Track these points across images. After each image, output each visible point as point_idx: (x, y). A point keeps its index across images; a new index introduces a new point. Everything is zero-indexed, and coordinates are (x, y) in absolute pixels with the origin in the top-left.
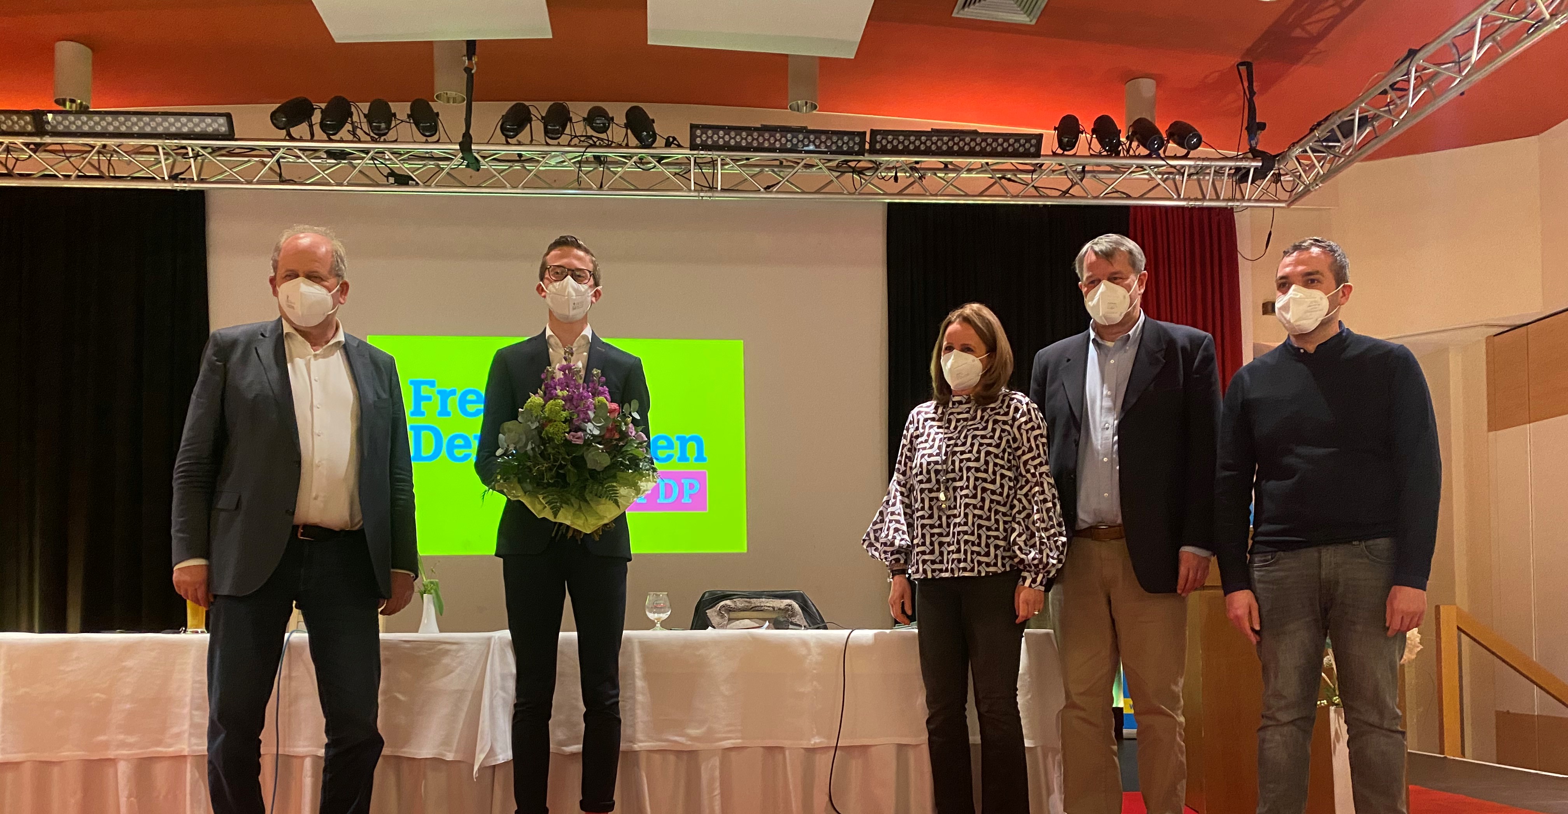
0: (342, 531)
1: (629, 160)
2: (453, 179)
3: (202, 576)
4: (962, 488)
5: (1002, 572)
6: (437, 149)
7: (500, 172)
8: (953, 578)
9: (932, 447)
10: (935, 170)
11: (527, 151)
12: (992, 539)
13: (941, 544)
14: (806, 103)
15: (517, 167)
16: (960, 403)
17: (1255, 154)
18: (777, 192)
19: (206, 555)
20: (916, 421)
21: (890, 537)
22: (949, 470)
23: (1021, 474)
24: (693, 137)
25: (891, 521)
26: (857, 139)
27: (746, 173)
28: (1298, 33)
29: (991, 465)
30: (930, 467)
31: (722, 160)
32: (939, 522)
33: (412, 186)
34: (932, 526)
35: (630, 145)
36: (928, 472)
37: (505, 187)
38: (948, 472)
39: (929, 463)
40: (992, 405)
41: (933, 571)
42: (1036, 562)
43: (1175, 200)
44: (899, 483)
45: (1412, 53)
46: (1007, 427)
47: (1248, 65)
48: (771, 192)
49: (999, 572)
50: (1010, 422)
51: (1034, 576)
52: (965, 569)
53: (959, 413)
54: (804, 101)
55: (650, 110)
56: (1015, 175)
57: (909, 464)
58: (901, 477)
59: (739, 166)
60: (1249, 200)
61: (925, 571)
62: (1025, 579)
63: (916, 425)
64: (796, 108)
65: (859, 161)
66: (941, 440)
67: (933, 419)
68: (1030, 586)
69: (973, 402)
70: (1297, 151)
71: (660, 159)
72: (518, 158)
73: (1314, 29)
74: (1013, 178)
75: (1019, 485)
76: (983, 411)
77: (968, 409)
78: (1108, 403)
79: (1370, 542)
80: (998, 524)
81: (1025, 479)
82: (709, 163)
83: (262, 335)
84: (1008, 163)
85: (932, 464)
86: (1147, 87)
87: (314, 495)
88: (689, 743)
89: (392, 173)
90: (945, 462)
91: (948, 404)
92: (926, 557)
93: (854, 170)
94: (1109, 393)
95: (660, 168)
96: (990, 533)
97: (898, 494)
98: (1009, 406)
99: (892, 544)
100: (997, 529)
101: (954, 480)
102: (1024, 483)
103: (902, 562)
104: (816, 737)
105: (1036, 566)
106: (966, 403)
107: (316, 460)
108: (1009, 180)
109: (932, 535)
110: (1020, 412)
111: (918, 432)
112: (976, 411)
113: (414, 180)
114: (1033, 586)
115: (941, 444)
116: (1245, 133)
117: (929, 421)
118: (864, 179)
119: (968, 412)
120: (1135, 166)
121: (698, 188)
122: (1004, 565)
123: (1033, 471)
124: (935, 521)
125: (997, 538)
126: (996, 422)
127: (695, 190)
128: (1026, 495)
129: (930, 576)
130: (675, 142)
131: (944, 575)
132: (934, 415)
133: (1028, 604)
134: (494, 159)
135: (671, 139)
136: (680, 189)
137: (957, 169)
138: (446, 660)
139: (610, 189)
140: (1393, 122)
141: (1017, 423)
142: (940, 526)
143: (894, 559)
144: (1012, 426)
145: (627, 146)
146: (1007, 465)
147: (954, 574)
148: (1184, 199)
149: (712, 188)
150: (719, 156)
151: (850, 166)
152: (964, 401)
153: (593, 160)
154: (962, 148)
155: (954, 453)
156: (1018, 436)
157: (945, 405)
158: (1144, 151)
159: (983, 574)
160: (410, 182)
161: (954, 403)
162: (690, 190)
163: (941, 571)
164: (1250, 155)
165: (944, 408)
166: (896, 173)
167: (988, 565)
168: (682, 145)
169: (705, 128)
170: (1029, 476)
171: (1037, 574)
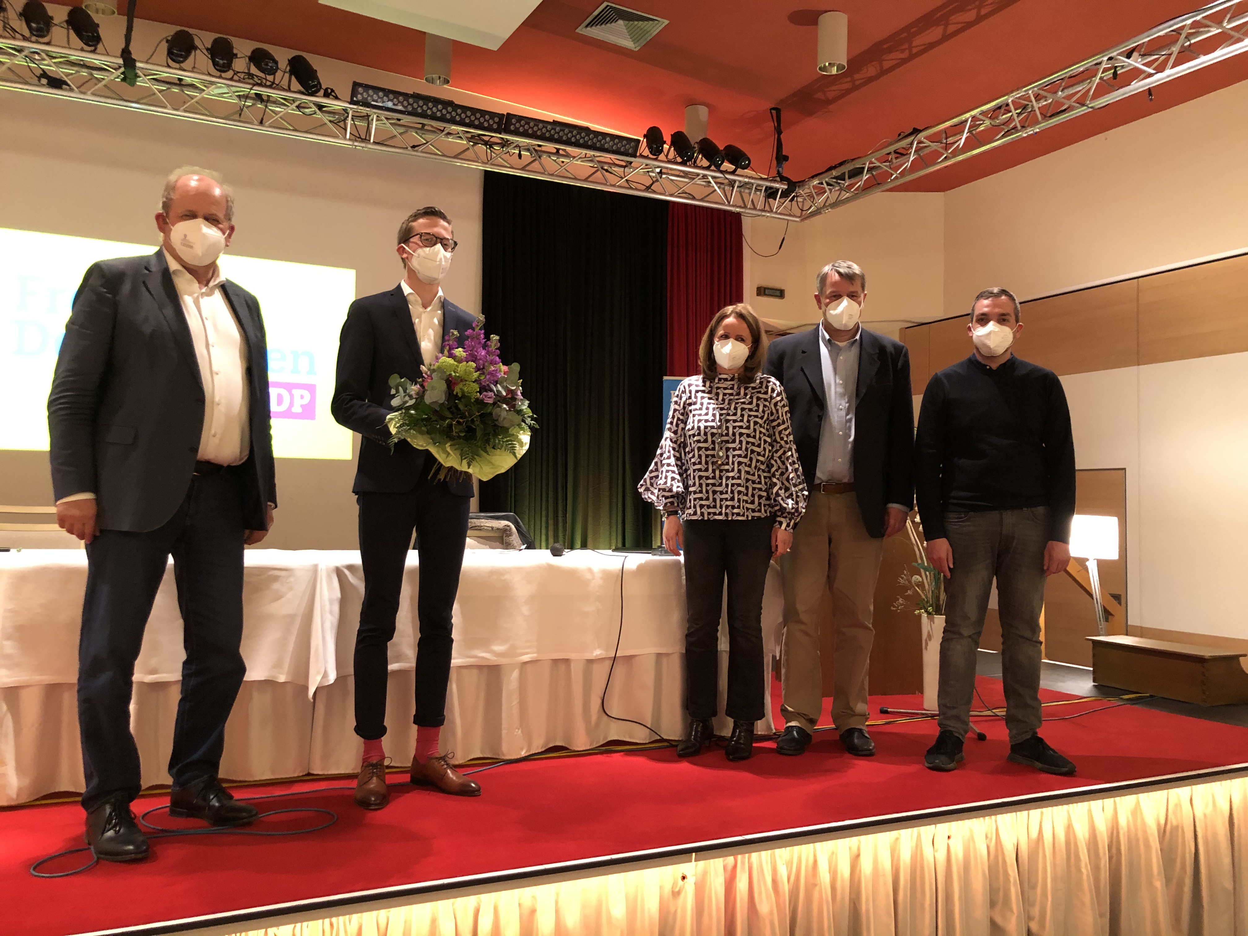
0: (229, 466)
1: (291, 104)
2: (110, 92)
3: (92, 510)
4: (734, 449)
5: (765, 517)
6: (96, 60)
7: (161, 91)
8: (727, 520)
9: (707, 414)
10: (549, 154)
11: (189, 78)
12: (757, 490)
13: (714, 492)
14: (440, 78)
15: (176, 90)
16: (726, 380)
17: (783, 179)
18: (422, 152)
19: (95, 489)
20: (687, 391)
21: (668, 484)
22: (724, 434)
23: (775, 441)
24: (354, 93)
25: (667, 471)
26: (497, 119)
27: (395, 131)
28: (820, 95)
29: (758, 432)
30: (707, 430)
31: (377, 116)
32: (712, 475)
33: (66, 90)
34: (707, 478)
35: (292, 89)
36: (706, 434)
37: (165, 107)
38: (722, 435)
39: (706, 427)
40: (752, 385)
41: (709, 514)
42: (793, 511)
43: (726, 205)
44: (671, 440)
45: (916, 131)
46: (767, 404)
47: (778, 110)
48: (417, 151)
49: (763, 517)
50: (769, 400)
51: (788, 521)
52: (738, 514)
53: (725, 389)
54: (438, 76)
55: (315, 61)
56: (611, 168)
57: (682, 425)
58: (673, 435)
59: (391, 124)
60: (776, 213)
61: (702, 514)
62: (781, 523)
63: (689, 395)
64: (431, 81)
65: (492, 137)
66: (714, 409)
67: (703, 392)
68: (786, 529)
69: (736, 380)
70: (816, 182)
71: (320, 107)
72: (178, 82)
73: (831, 95)
74: (610, 169)
75: (774, 449)
76: (746, 388)
77: (731, 386)
78: (840, 390)
79: (1034, 509)
80: (760, 479)
81: (779, 445)
82: (364, 116)
83: (146, 268)
84: (608, 157)
85: (709, 428)
86: (703, 111)
87: (213, 432)
88: (495, 658)
89: (44, 75)
90: (720, 427)
91: (714, 379)
92: (703, 503)
93: (486, 143)
94: (841, 382)
95: (319, 115)
96: (755, 486)
97: (671, 449)
98: (767, 387)
99: (670, 490)
100: (760, 483)
101: (727, 442)
102: (778, 448)
103: (676, 504)
104: (597, 650)
105: (793, 514)
106: (730, 380)
107: (217, 399)
108: (607, 171)
109: (707, 485)
110: (776, 392)
111: (690, 401)
112: (739, 388)
113: (68, 85)
114: (788, 529)
115: (715, 412)
116: (775, 162)
117: (700, 393)
118: (494, 153)
119: (732, 388)
120: (701, 175)
121: (353, 137)
122: (766, 512)
123: (785, 439)
124: (710, 473)
125: (760, 489)
126: (758, 399)
127: (350, 139)
128: (780, 457)
129: (706, 518)
130: (333, 94)
131: (717, 517)
132: (703, 388)
133: (784, 544)
134: (153, 79)
135: (329, 91)
136: (336, 137)
137: (567, 155)
138: (276, 586)
139: (270, 126)
140: (892, 175)
141: (773, 401)
142: (714, 478)
143: (669, 502)
144: (770, 403)
145: (289, 90)
146: (767, 433)
147: (728, 518)
148: (733, 206)
149: (366, 140)
150: (375, 113)
151: (483, 140)
152: (729, 379)
153: (254, 96)
154: (578, 141)
155: (727, 421)
156: (774, 411)
157: (712, 380)
158: (705, 163)
159: (750, 518)
160: (64, 86)
161: (720, 379)
162: (345, 138)
163: (715, 514)
164: (778, 179)
165: (711, 382)
166: (520, 151)
167: (753, 511)
168: (339, 96)
169: (367, 87)
170: (783, 443)
171: (790, 520)
